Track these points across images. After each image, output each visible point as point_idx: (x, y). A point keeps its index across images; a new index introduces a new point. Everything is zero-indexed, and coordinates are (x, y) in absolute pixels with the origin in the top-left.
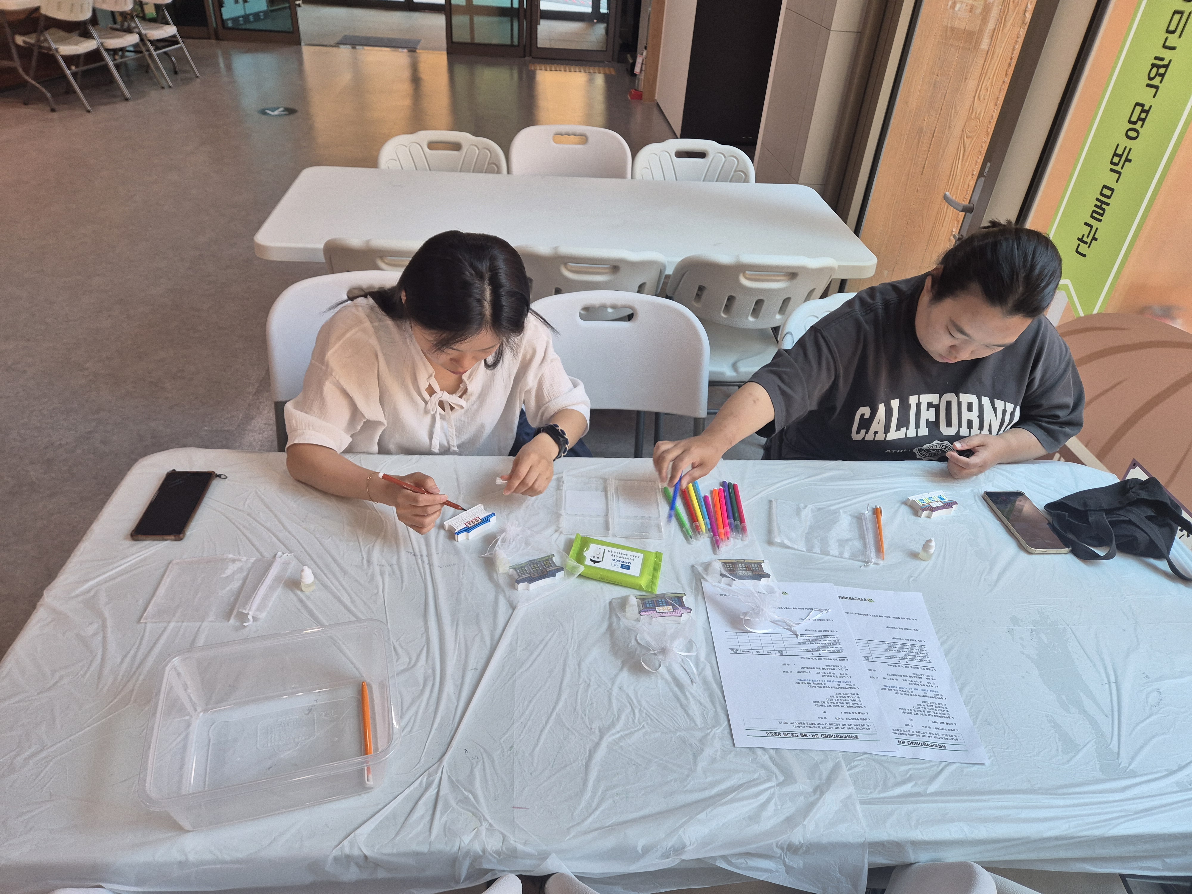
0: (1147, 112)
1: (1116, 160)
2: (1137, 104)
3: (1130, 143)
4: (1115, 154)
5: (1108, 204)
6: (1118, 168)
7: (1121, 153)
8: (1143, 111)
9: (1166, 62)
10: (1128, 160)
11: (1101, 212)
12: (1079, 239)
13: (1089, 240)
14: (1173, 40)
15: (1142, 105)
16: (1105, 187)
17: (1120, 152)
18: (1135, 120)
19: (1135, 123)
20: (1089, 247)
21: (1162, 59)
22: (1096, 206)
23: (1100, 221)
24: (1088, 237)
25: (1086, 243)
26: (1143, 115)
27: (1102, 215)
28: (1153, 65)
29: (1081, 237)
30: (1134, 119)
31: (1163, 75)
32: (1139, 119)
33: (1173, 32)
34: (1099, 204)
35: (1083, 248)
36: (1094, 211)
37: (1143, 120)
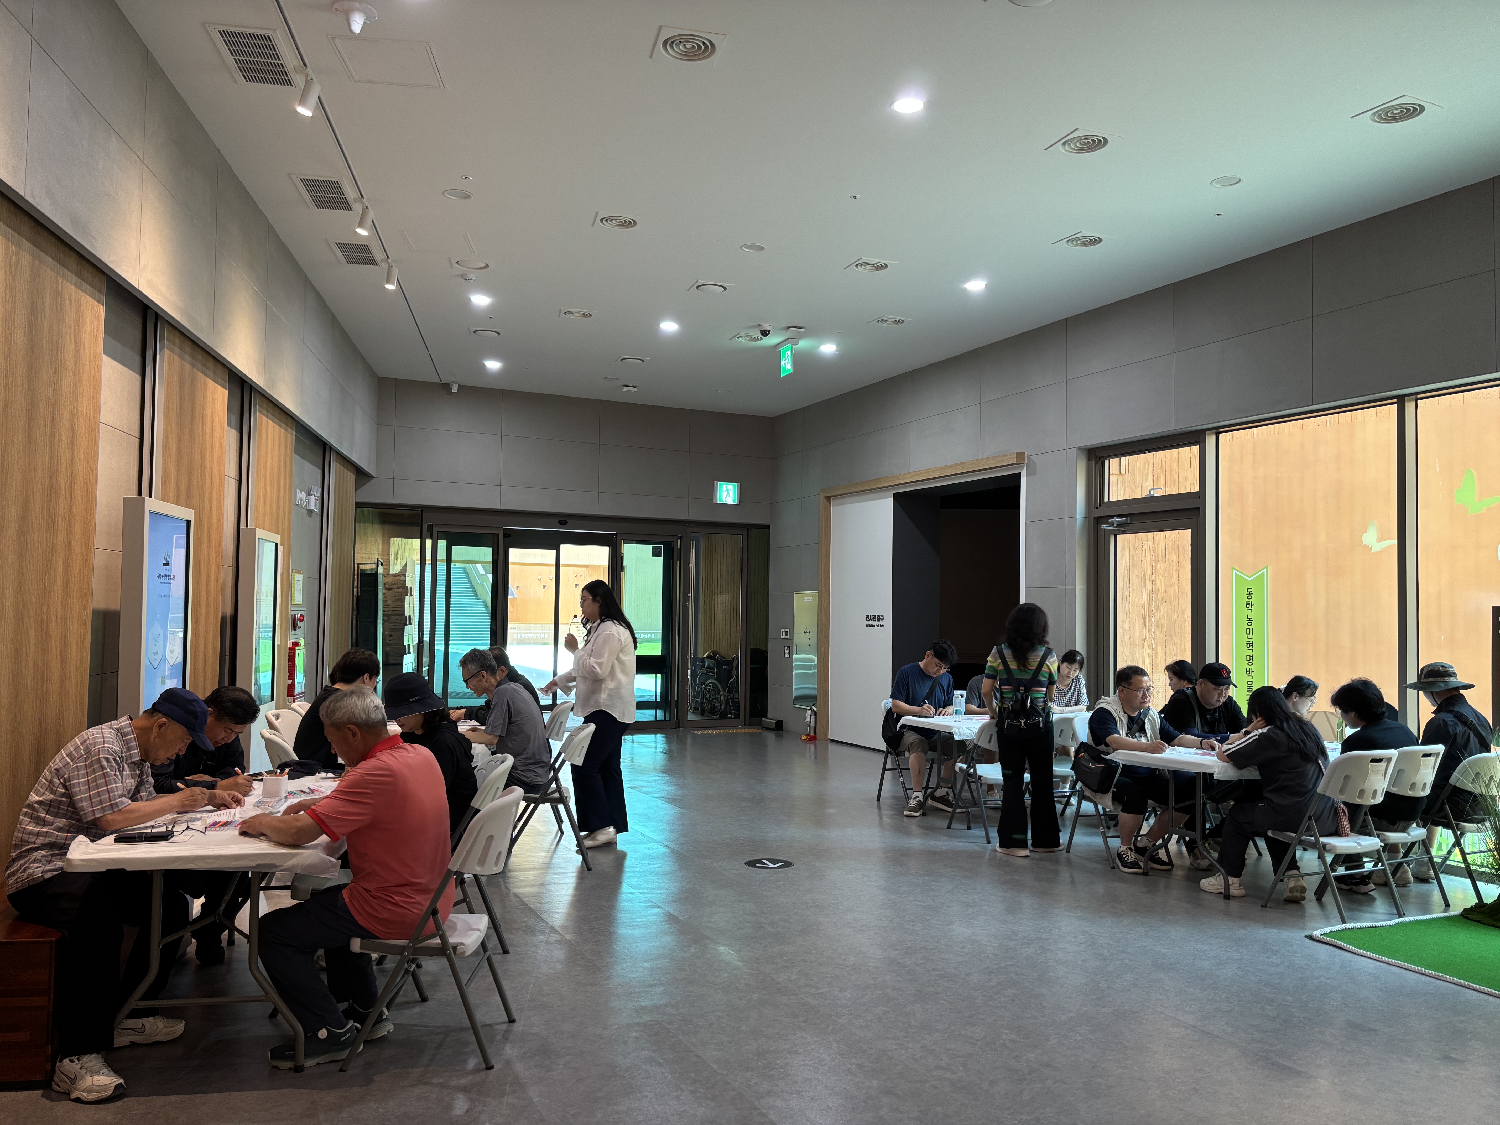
14: (1250, 636)
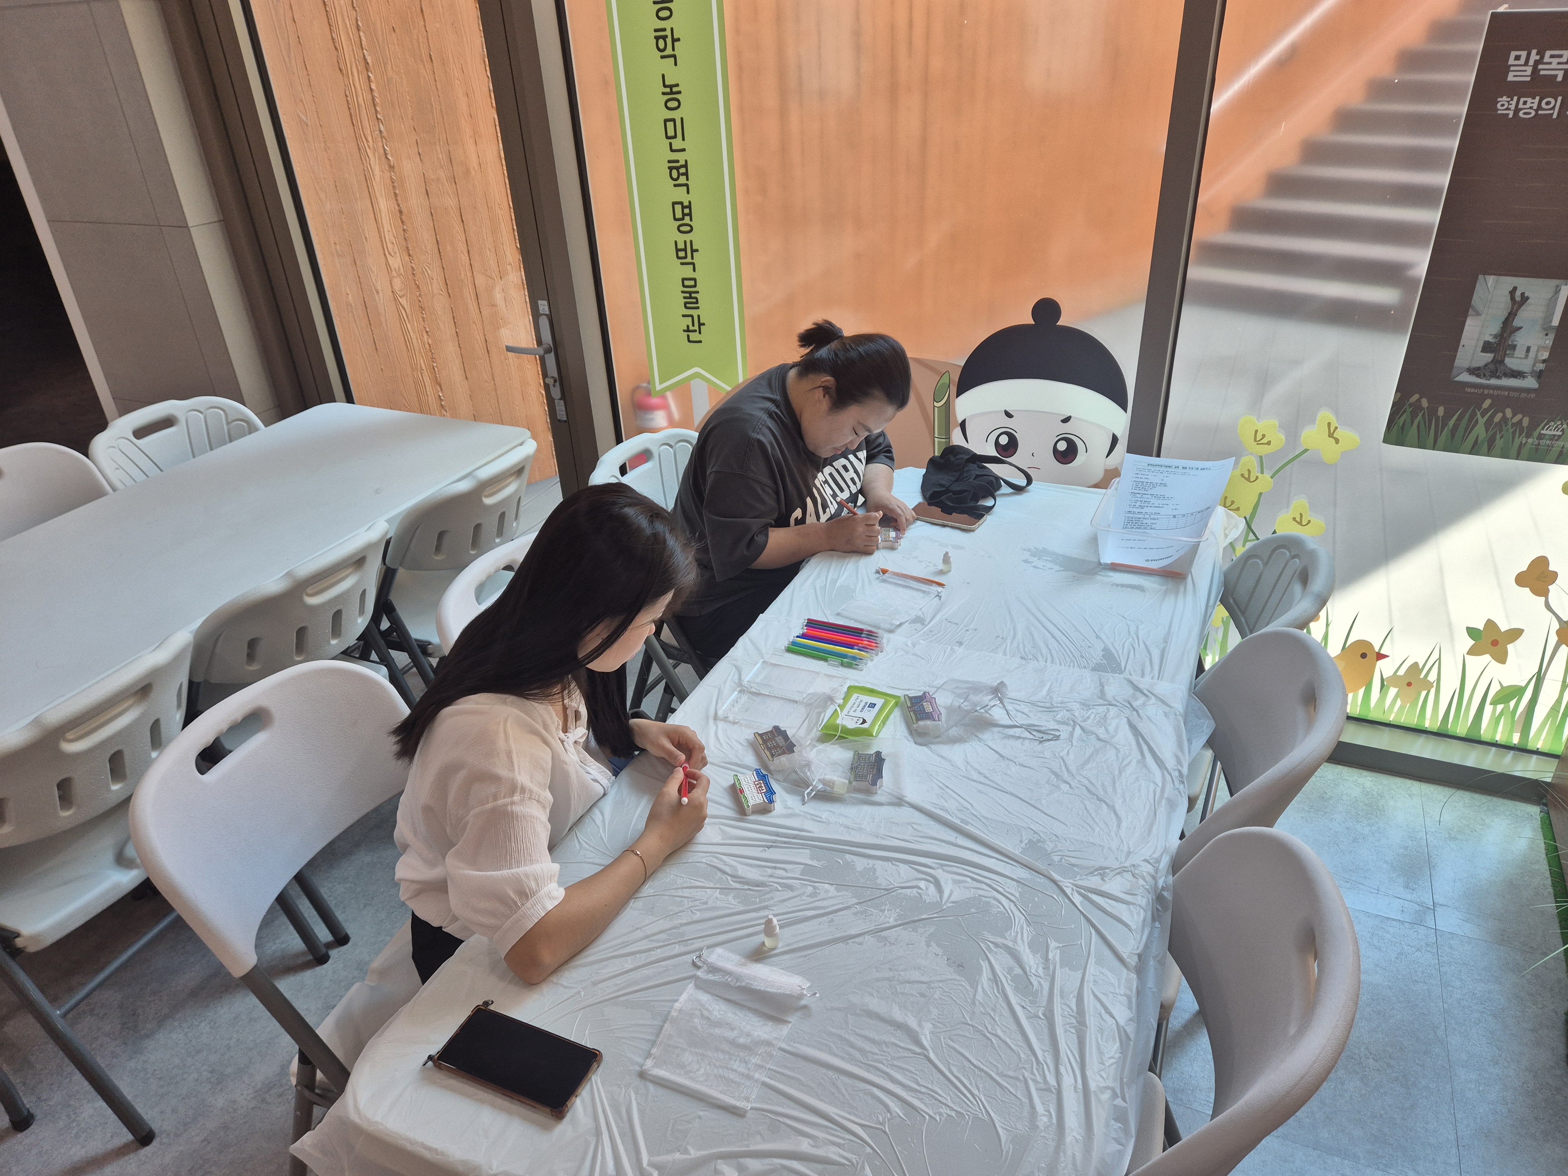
0: (689, 207)
1: (681, 254)
2: (674, 204)
3: (688, 237)
4: (678, 250)
5: (697, 292)
6: (689, 260)
7: (683, 247)
8: (683, 207)
9: (682, 163)
10: (693, 251)
11: (694, 300)
12: (684, 331)
13: (696, 327)
14: (677, 143)
15: (681, 203)
16: (683, 280)
17: (681, 246)
18: (681, 216)
19: (683, 219)
20: (700, 333)
21: (678, 161)
22: (685, 298)
23: (698, 308)
24: (693, 325)
25: (695, 331)
26: (687, 211)
27: (697, 303)
28: (671, 169)
29: (686, 328)
30: (679, 215)
31: (686, 174)
32: (684, 215)
33: (675, 137)
34: (688, 295)
35: (694, 336)
36: (685, 303)
37: (690, 215)
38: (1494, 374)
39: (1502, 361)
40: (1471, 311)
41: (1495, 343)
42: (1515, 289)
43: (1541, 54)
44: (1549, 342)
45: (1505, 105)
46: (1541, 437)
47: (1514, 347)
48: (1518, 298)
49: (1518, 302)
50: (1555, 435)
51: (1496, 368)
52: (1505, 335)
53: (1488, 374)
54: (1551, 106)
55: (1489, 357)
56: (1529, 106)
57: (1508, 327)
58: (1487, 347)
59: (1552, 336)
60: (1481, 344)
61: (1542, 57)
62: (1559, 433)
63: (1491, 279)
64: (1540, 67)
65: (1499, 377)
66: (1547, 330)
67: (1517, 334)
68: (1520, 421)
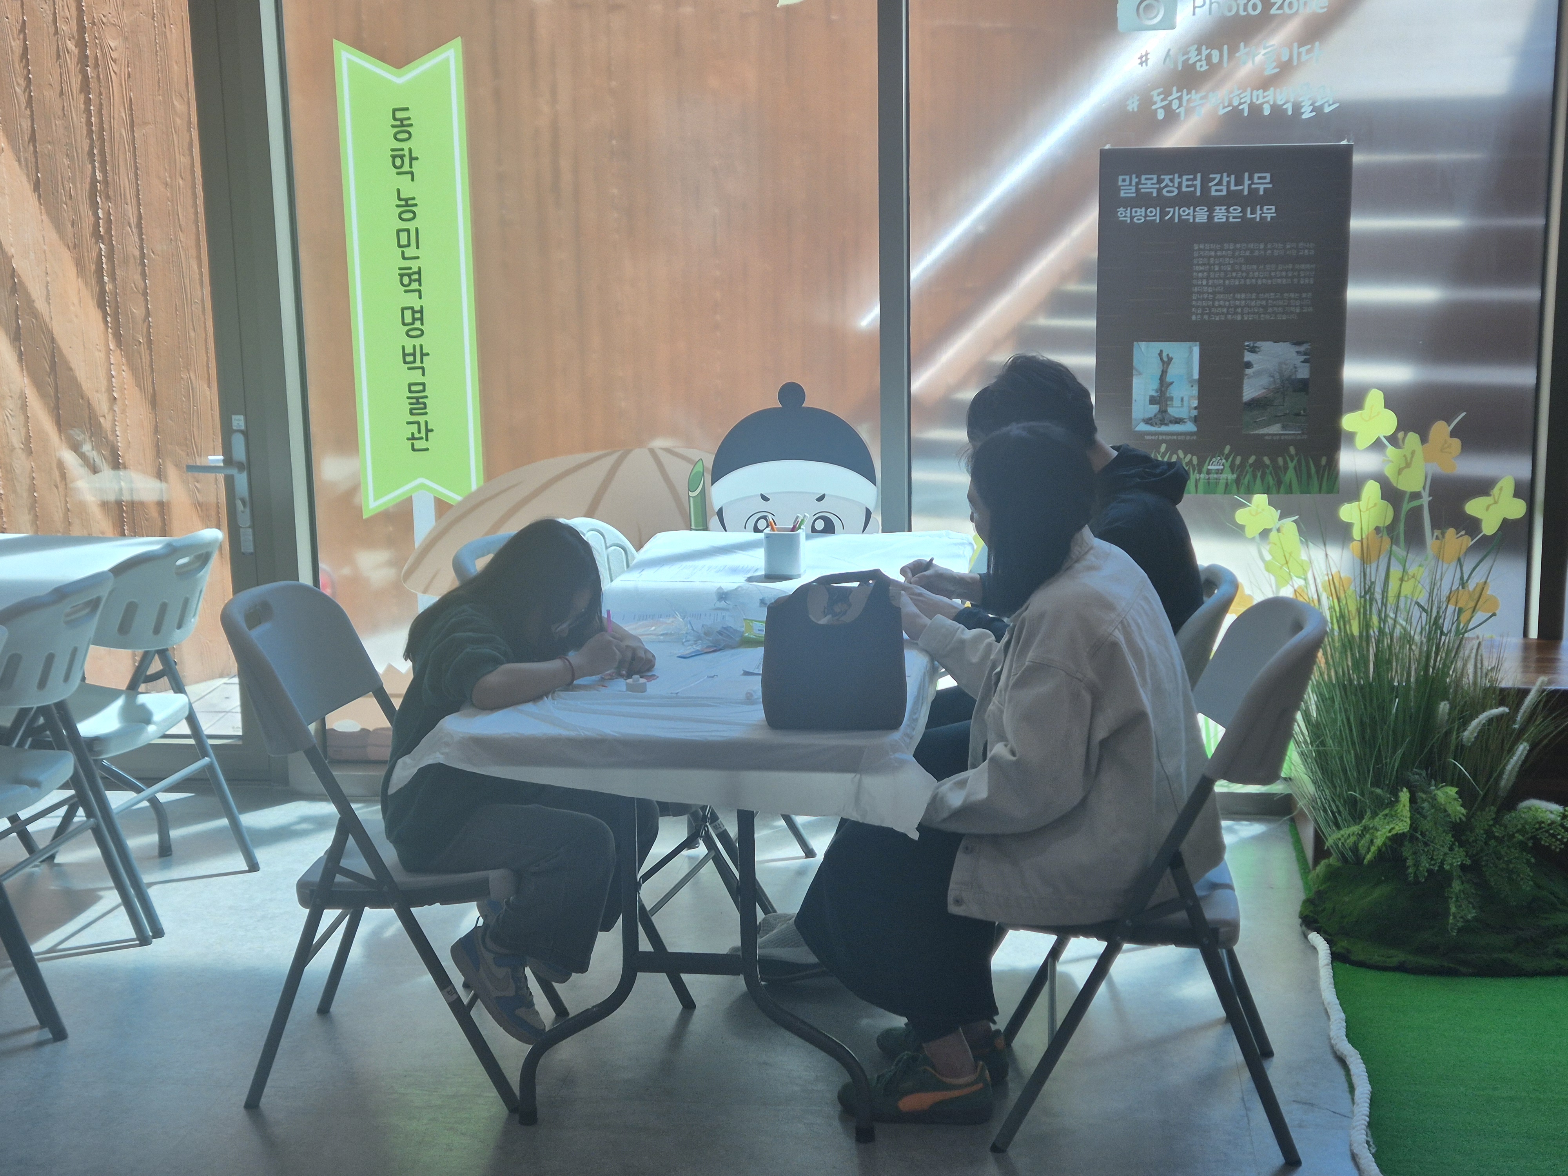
0: (421, 312)
1: (410, 359)
2: (403, 309)
3: (417, 342)
4: (405, 355)
5: (426, 397)
6: (418, 364)
7: (411, 351)
8: (414, 312)
9: (416, 269)
10: (423, 355)
11: (422, 406)
12: (408, 439)
13: (423, 434)
14: (411, 251)
15: (412, 308)
16: (410, 385)
17: (409, 350)
18: (410, 321)
19: (413, 323)
20: (427, 440)
21: (410, 268)
22: (411, 404)
23: (426, 413)
24: (419, 432)
25: (421, 438)
26: (418, 315)
27: (425, 408)
28: (402, 276)
29: (410, 436)
30: (408, 320)
31: (419, 281)
32: (414, 319)
33: (409, 245)
34: (414, 401)
35: (418, 444)
36: (411, 410)
37: (421, 319)
38: (1163, 422)
39: (1166, 411)
40: (1134, 372)
41: (1158, 396)
42: (1161, 351)
43: (1138, 177)
44: (1195, 391)
45: (1123, 214)
46: (1209, 472)
47: (1171, 399)
48: (1165, 359)
49: (1166, 363)
50: (1218, 470)
51: (1163, 418)
52: (1163, 389)
53: (1158, 422)
54: (1153, 214)
55: (1155, 408)
56: (1139, 215)
57: (1164, 384)
58: (1153, 401)
59: (1196, 388)
60: (1148, 398)
61: (1140, 180)
62: (1222, 467)
63: (1143, 345)
64: (1140, 186)
65: (1166, 425)
66: (1191, 382)
67: (1171, 387)
68: (1191, 460)
